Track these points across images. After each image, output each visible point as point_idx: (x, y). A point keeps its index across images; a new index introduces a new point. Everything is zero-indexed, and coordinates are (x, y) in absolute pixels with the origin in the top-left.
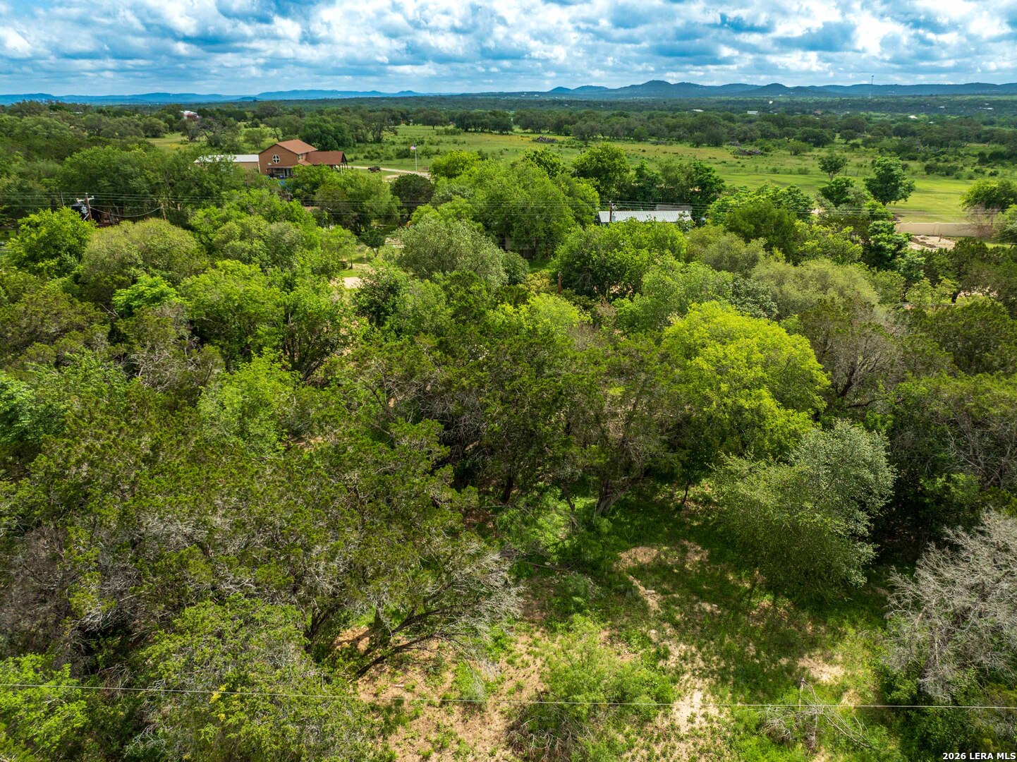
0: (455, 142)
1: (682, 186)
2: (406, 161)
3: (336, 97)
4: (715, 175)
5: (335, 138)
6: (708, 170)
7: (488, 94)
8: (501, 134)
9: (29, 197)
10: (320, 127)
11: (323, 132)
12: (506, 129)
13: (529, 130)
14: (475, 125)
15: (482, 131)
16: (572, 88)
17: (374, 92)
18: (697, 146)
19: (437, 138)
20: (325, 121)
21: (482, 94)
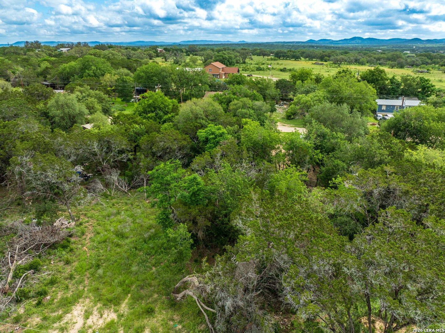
0: (278, 64)
1: (413, 88)
2: (261, 72)
3: (213, 43)
4: (430, 83)
5: (228, 61)
6: (427, 81)
7: (279, 42)
8: (295, 60)
9: (126, 85)
10: (222, 56)
11: (223, 59)
12: (297, 58)
13: (307, 59)
14: (283, 56)
15: (286, 59)
16: (317, 40)
17: (228, 41)
18: (392, 68)
19: (270, 62)
20: (224, 54)
21: (276, 42)
